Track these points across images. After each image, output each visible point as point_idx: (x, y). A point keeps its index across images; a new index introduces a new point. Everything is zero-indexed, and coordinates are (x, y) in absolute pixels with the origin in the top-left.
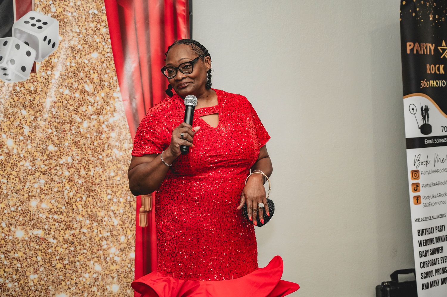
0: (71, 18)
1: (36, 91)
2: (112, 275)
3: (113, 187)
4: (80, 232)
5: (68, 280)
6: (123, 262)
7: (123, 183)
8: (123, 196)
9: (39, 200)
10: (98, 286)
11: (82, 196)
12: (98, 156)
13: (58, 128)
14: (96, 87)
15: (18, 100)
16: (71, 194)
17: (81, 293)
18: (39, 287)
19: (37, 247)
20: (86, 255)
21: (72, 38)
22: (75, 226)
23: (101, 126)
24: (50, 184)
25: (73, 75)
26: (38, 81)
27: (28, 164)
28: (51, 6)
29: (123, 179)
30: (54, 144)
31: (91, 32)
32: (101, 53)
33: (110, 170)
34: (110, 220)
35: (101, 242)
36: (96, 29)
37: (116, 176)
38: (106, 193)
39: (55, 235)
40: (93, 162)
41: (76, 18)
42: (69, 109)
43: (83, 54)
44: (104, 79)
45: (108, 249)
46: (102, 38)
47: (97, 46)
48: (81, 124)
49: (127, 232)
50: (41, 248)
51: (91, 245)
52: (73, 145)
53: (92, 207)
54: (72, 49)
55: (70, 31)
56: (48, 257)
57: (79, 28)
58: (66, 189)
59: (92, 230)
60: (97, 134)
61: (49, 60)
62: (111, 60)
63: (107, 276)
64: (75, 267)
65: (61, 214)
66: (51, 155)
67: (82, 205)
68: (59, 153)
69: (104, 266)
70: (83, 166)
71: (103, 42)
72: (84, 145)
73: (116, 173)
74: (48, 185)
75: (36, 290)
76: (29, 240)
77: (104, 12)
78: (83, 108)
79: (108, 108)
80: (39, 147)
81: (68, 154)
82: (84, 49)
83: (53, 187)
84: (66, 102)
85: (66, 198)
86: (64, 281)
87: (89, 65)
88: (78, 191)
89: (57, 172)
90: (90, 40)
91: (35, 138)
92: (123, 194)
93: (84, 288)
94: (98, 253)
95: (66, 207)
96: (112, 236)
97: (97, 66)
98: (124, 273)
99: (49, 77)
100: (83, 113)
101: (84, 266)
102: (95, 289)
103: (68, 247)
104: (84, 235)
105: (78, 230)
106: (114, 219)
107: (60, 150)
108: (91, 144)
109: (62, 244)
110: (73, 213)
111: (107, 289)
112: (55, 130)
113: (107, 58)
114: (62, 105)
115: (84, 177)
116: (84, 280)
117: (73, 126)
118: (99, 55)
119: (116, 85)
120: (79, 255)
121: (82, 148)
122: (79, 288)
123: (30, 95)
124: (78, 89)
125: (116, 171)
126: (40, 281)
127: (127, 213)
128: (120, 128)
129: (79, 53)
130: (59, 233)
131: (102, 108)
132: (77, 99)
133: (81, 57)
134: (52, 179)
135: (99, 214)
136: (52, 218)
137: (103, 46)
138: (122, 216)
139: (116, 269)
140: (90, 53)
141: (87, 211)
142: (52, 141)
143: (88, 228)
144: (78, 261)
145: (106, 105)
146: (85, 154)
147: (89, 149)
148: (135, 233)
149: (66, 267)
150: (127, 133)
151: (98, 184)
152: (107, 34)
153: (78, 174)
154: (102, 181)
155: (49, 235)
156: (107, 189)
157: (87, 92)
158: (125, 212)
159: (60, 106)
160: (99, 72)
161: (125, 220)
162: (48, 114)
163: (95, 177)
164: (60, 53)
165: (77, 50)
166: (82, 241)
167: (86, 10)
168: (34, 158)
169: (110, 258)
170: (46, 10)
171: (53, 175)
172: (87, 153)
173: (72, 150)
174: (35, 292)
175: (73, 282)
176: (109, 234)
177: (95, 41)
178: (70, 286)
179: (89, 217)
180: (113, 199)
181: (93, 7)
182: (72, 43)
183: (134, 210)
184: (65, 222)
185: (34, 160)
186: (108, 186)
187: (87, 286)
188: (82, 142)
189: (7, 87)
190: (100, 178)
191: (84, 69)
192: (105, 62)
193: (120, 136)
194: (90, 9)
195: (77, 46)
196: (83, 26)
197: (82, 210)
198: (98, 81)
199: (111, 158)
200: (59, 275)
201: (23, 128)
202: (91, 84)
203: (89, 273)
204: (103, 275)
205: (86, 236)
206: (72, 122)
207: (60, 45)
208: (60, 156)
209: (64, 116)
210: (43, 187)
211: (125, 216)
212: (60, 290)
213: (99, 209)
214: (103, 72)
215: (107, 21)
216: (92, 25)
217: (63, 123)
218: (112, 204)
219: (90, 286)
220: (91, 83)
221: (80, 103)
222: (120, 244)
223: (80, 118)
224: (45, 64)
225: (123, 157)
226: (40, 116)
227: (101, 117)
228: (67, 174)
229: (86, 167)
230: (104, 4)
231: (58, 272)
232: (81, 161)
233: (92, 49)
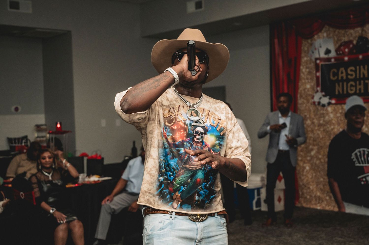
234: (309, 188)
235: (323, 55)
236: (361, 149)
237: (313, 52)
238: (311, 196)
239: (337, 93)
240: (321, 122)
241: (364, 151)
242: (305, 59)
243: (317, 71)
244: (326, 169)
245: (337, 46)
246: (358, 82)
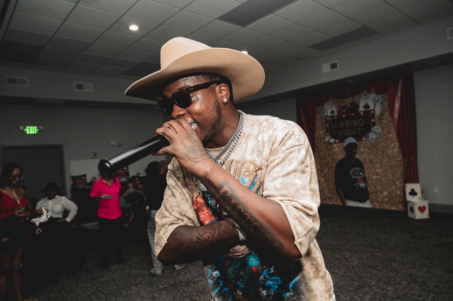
8: (400, 169)
10: (394, 191)
19: (379, 181)
27: (375, 161)
32: (393, 134)
42: (385, 148)
44: (393, 140)
52: (386, 157)
56: (382, 183)
58: (385, 167)
62: (396, 135)
63: (396, 189)
69: (395, 186)
71: (393, 131)
83: (382, 166)
95: (385, 171)
107: (383, 158)
117: (386, 152)
119: (397, 141)
124: (387, 143)
128: (398, 152)
130: (384, 178)
136: (382, 174)
145: (394, 147)
150: (400, 154)
155: (381, 178)
158: (400, 173)
170: (379, 125)
184: (386, 175)
209: (383, 150)
210: (379, 166)
221: (387, 146)
223: (388, 150)
225: (400, 160)
227: (394, 150)
228: (385, 163)
234: (324, 192)
235: (329, 114)
236: (355, 168)
237: (323, 113)
238: (325, 197)
239: (339, 136)
240: (330, 153)
241: (357, 170)
242: (319, 117)
243: (326, 123)
244: (334, 180)
245: (338, 109)
246: (352, 130)
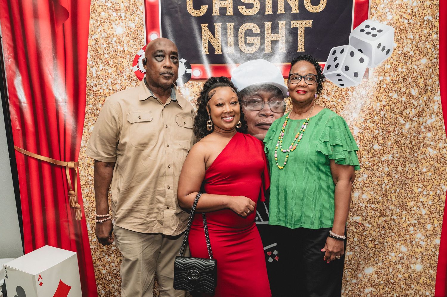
0: (407, 25)
1: (368, 95)
2: (416, 256)
3: (424, 181)
4: (391, 218)
5: (376, 257)
6: (427, 246)
7: (434, 178)
8: (433, 189)
9: (360, 192)
10: (402, 264)
11: (397, 188)
12: (414, 154)
13: (384, 129)
14: (420, 92)
15: (349, 104)
16: (388, 187)
17: (387, 268)
18: (353, 262)
19: (355, 230)
20: (394, 238)
21: (406, 45)
22: (388, 214)
23: (420, 127)
24: (372, 178)
25: (402, 80)
26: (370, 86)
28: (387, 14)
29: (434, 175)
30: (379, 144)
31: (423, 38)
32: (429, 59)
33: (423, 166)
34: (418, 210)
35: (408, 228)
36: (428, 35)
37: (428, 172)
38: (417, 186)
39: (370, 221)
40: (409, 159)
41: (412, 24)
42: (395, 112)
43: (414, 60)
44: (428, 84)
45: (414, 234)
46: (432, 44)
47: (427, 52)
48: (404, 126)
49: (434, 221)
50: (358, 231)
51: (399, 229)
52: (395, 145)
53: (403, 198)
54: (405, 55)
55: (404, 38)
56: (363, 238)
57: (413, 35)
58: (384, 183)
59: (401, 217)
60: (416, 134)
61: (382, 66)
62: (437, 65)
63: (411, 257)
64: (383, 247)
65: (377, 204)
66: (375, 153)
67: (395, 196)
68: (382, 151)
69: (409, 248)
70: (401, 162)
71: (432, 48)
72: (404, 144)
73: (428, 169)
74: (370, 179)
75: (350, 264)
76: (349, 224)
77: (438, 18)
78: (407, 111)
79: (428, 110)
80: (366, 146)
81: (390, 153)
82: (416, 55)
83: (374, 180)
84: (394, 105)
85: (384, 190)
86: (373, 257)
87: (418, 70)
88: (394, 185)
89: (378, 168)
90: (422, 46)
91: (364, 138)
92: (433, 188)
93: (390, 264)
94: (405, 237)
95: (382, 198)
96: (419, 224)
97: (425, 71)
98: (428, 256)
99: (381, 82)
100: (406, 115)
101: (391, 246)
102: (399, 266)
103: (379, 231)
104: (394, 221)
105: (389, 217)
106: (422, 209)
107: (383, 149)
108: (409, 144)
109: (375, 228)
110: (387, 203)
111: (410, 267)
112: (381, 131)
113: (433, 63)
114: (390, 109)
115: (400, 172)
116: (390, 258)
117: (397, 127)
118: (428, 60)
119: (438, 89)
120: (387, 237)
121: (402, 147)
122: (385, 264)
123: (361, 99)
124: (406, 93)
125: (429, 168)
126: (354, 257)
127: (435, 204)
128: (436, 129)
129: (410, 59)
130: (374, 220)
131: (423, 111)
132: (403, 102)
133: (411, 63)
134: (374, 174)
135: (408, 204)
136: (370, 207)
137: (432, 52)
138: (431, 207)
139: (421, 252)
140: (420, 58)
141: (399, 201)
142: (378, 141)
143: (398, 215)
144: (386, 242)
145: (427, 107)
146: (404, 152)
147: (407, 148)
148: (442, 223)
149: (376, 247)
150: (442, 134)
151: (411, 179)
152: (437, 40)
153: (396, 170)
154: (414, 175)
155: (366, 221)
156: (418, 183)
157: (413, 96)
158: (434, 203)
159: (388, 109)
160: (425, 77)
161: (433, 211)
162: (377, 117)
163: (409, 172)
164: (394, 59)
165: (409, 57)
166: (392, 226)
167: (422, 17)
168: (361, 156)
169: (416, 242)
171: (375, 170)
172: (405, 151)
173: (393, 149)
174: (349, 265)
175: (380, 259)
176: (416, 222)
177: (426, 47)
178: (377, 262)
179: (400, 206)
180: (423, 192)
181: (429, 14)
182: (406, 50)
183: (442, 203)
184: (380, 210)
185: (361, 158)
186: (419, 181)
187: (393, 263)
188: (402, 142)
189: (340, 91)
190: (413, 173)
191: (413, 74)
192: (432, 67)
193: (436, 136)
194: (425, 16)
195: (409, 53)
196: (417, 33)
197: (395, 201)
198: (424, 85)
199: (425, 155)
200: (369, 253)
201: (353, 129)
202: (417, 89)
203: (395, 252)
204: (408, 256)
205: (395, 222)
206: (396, 124)
207: (394, 51)
208: (382, 155)
209: (390, 118)
210: (365, 181)
211: (433, 207)
212: (369, 265)
213: (409, 200)
214: (428, 78)
215: (438, 27)
216: (425, 32)
217: (389, 125)
218: (422, 196)
219: (396, 263)
220: (417, 87)
221: (405, 106)
222: (426, 231)
223: (403, 120)
224: (377, 70)
225: (436, 155)
226: (370, 118)
227: (421, 119)
228: (387, 169)
229: (403, 163)
230: (439, 10)
231: (369, 251)
232: (399, 158)
233: (422, 55)
246: (268, 25)
